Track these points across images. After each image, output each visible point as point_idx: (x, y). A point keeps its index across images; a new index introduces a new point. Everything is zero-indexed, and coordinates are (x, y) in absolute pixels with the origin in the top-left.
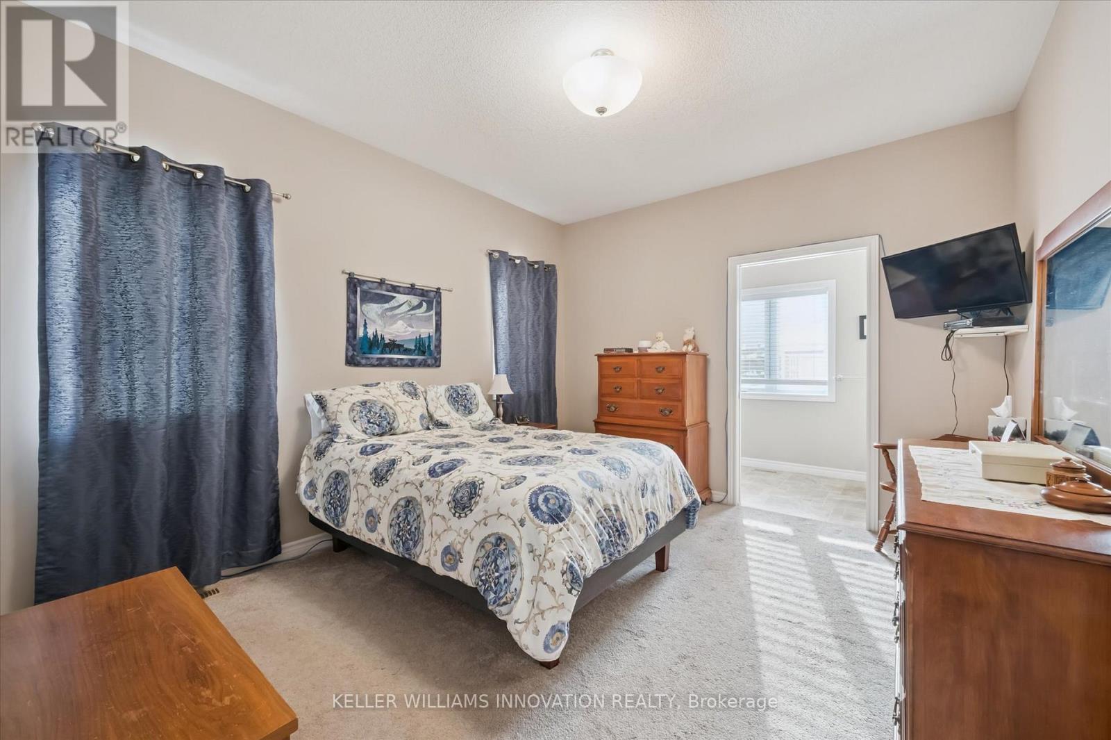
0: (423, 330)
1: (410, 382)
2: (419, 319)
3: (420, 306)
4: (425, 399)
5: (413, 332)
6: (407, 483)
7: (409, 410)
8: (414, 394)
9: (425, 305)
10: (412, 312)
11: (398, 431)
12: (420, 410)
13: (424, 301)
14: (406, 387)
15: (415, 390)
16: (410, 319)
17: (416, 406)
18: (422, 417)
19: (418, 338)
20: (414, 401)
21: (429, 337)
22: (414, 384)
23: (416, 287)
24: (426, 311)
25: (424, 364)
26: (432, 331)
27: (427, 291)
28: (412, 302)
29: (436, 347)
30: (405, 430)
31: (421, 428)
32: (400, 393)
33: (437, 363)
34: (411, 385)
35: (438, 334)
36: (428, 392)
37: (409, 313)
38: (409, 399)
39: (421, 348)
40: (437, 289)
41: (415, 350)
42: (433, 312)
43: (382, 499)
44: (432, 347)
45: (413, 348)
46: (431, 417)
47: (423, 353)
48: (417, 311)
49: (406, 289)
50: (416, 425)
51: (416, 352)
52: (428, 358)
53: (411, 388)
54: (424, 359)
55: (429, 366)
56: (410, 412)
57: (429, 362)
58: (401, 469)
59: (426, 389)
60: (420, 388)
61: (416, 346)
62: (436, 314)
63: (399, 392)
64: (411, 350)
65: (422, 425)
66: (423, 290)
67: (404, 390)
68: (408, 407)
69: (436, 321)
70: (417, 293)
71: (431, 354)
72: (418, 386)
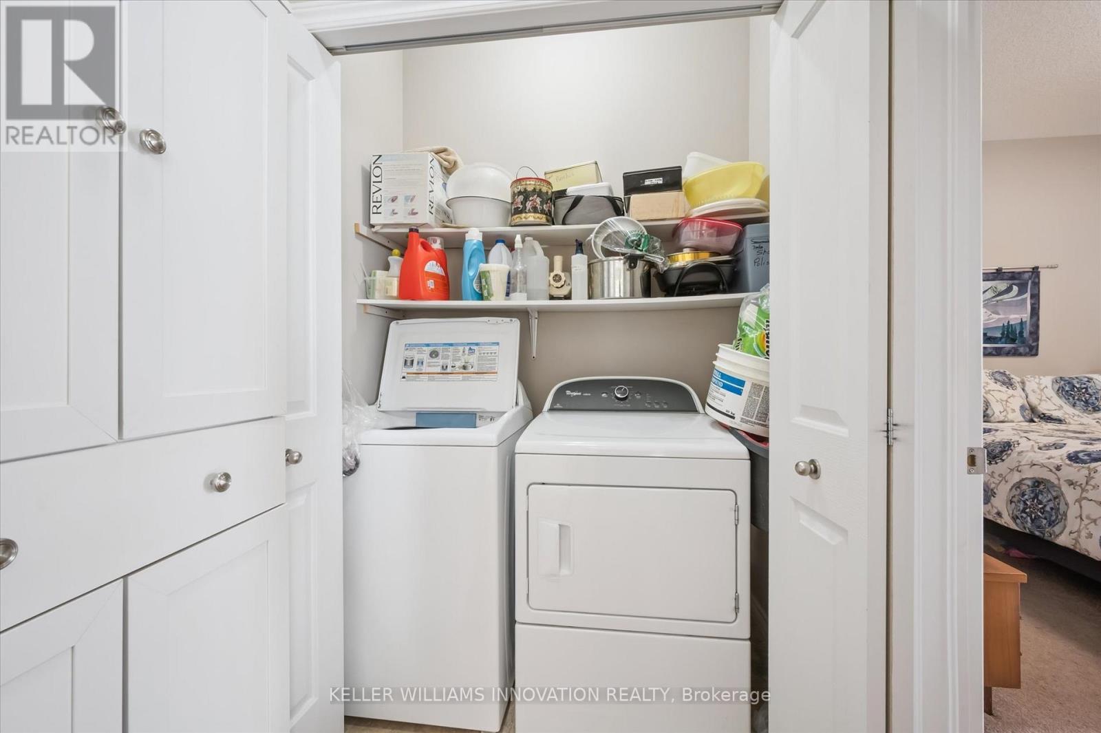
0: (1012, 316)
1: (1002, 371)
2: (1009, 304)
3: (1009, 290)
4: (1023, 390)
5: (999, 320)
6: (1035, 465)
7: (1005, 399)
8: (1008, 383)
9: (1015, 288)
10: (998, 298)
11: (992, 419)
12: (1017, 401)
13: (1015, 285)
14: (997, 376)
15: (1010, 380)
16: (995, 305)
17: (1013, 396)
18: (1022, 407)
19: (1006, 324)
20: (1010, 392)
21: (1022, 323)
22: (1007, 373)
23: (1003, 271)
24: (1017, 296)
25: (1014, 353)
26: (1026, 316)
27: (1019, 273)
28: (998, 287)
29: (1031, 333)
30: (1002, 418)
31: (1022, 419)
32: (992, 382)
33: (1033, 351)
34: (1004, 374)
35: (1034, 319)
36: (1027, 383)
37: (993, 300)
38: (1004, 388)
39: (1010, 336)
40: (1033, 269)
41: (1001, 338)
42: (1028, 295)
43: (996, 475)
44: (1026, 334)
45: (1000, 336)
46: (1033, 409)
47: (1013, 341)
48: (1005, 296)
49: (990, 275)
50: (1017, 416)
51: (1003, 340)
52: (1020, 347)
53: (1004, 378)
54: (1013, 348)
55: (1020, 355)
56: (1007, 401)
57: (1021, 350)
58: (1022, 452)
59: (1023, 380)
60: (1016, 379)
61: (1003, 334)
62: (1032, 296)
63: (989, 381)
64: (996, 338)
65: (1024, 417)
66: (1013, 272)
67: (995, 379)
68: (1004, 397)
69: (1032, 305)
70: (1005, 277)
71: (1023, 342)
72: (1012, 376)
